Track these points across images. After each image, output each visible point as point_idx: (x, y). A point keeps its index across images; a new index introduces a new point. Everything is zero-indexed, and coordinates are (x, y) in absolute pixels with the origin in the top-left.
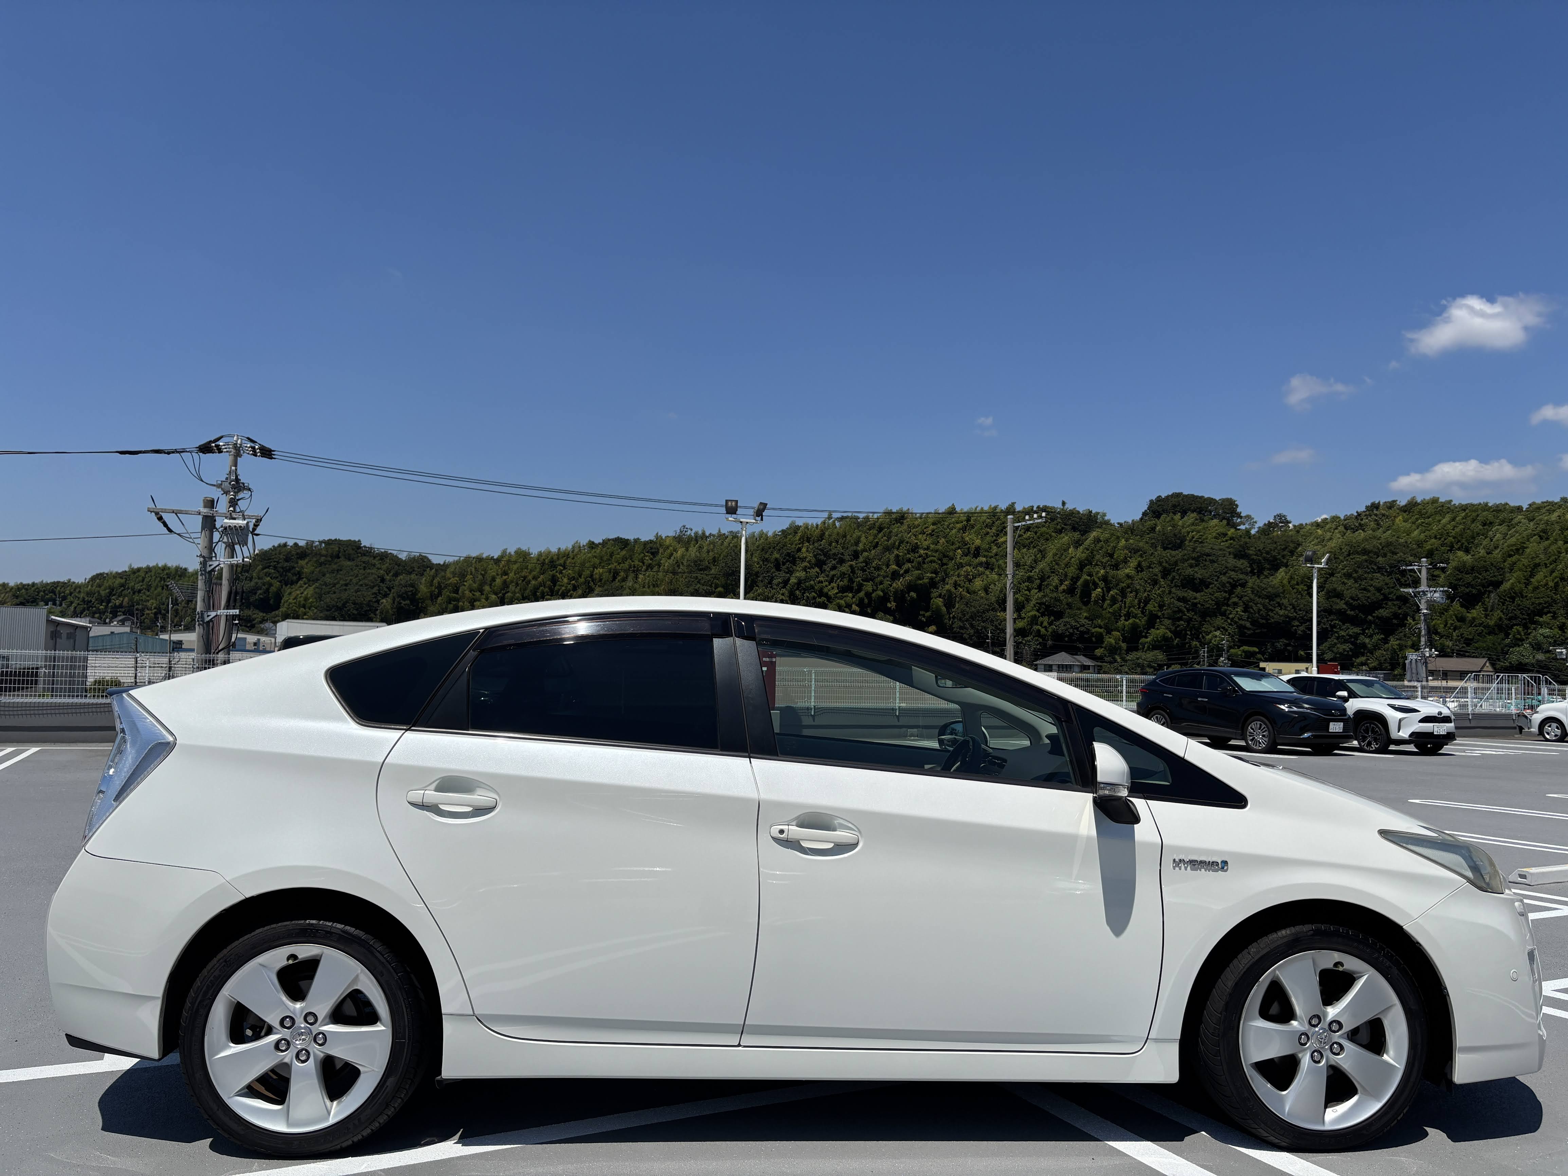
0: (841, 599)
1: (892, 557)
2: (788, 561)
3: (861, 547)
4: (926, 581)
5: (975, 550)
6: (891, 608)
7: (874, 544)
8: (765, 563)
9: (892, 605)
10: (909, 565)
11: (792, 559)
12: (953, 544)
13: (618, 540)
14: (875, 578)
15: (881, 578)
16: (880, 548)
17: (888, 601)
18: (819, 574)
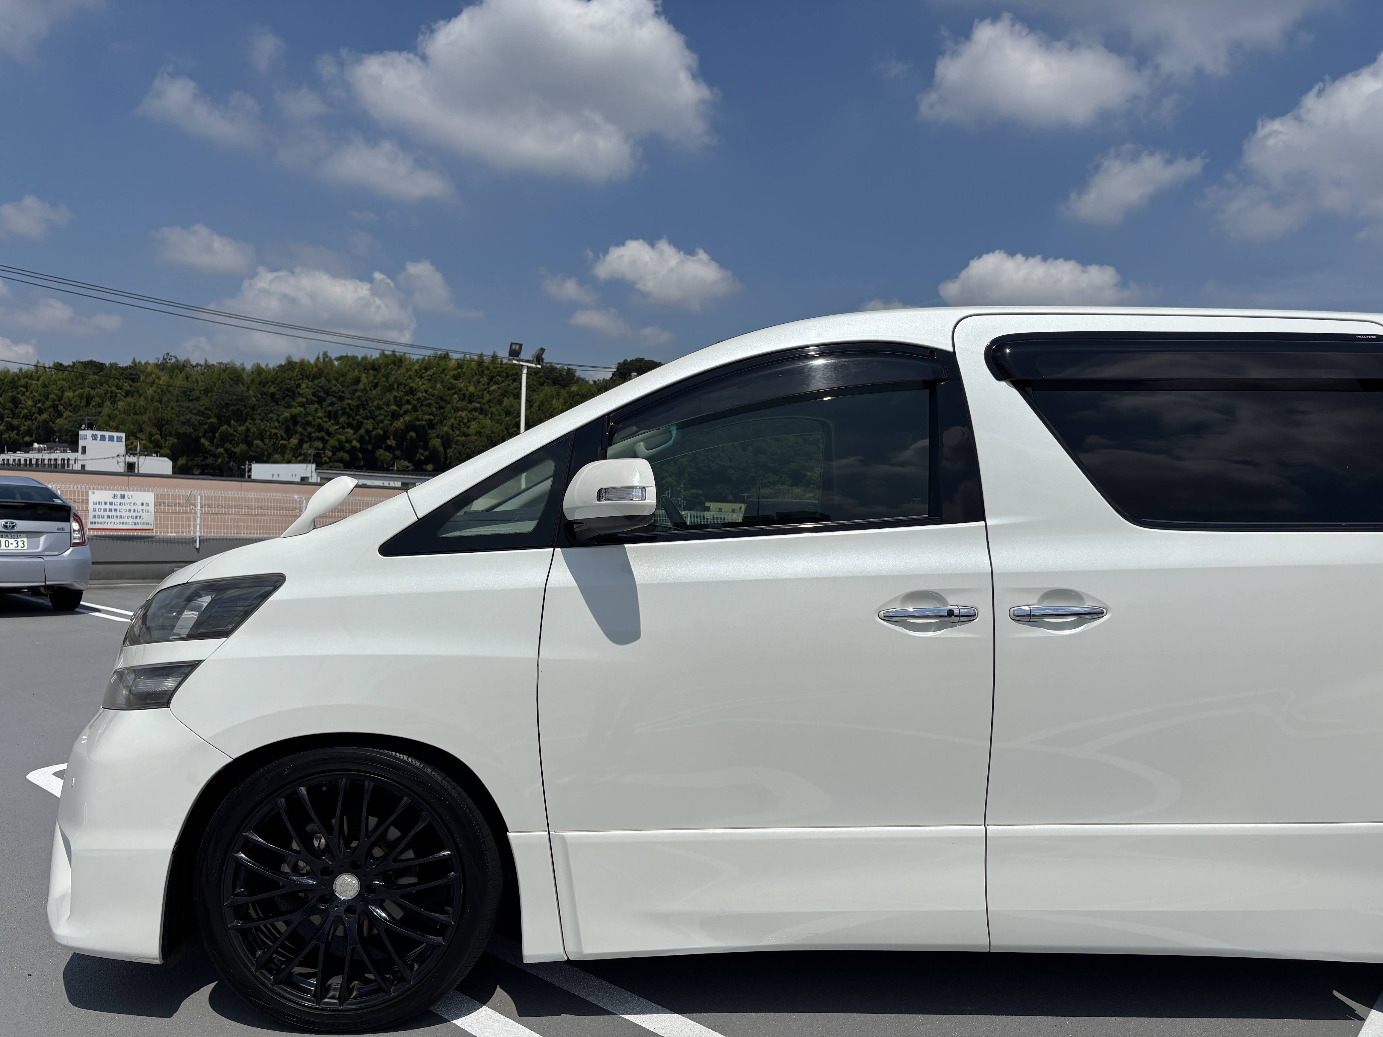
0: (342, 435)
1: (392, 398)
2: (287, 396)
3: (361, 386)
4: (424, 423)
7: (374, 385)
8: (264, 397)
9: (391, 442)
11: (291, 394)
12: (449, 389)
14: (377, 416)
15: (382, 417)
16: (379, 388)
17: (388, 438)
18: (317, 410)
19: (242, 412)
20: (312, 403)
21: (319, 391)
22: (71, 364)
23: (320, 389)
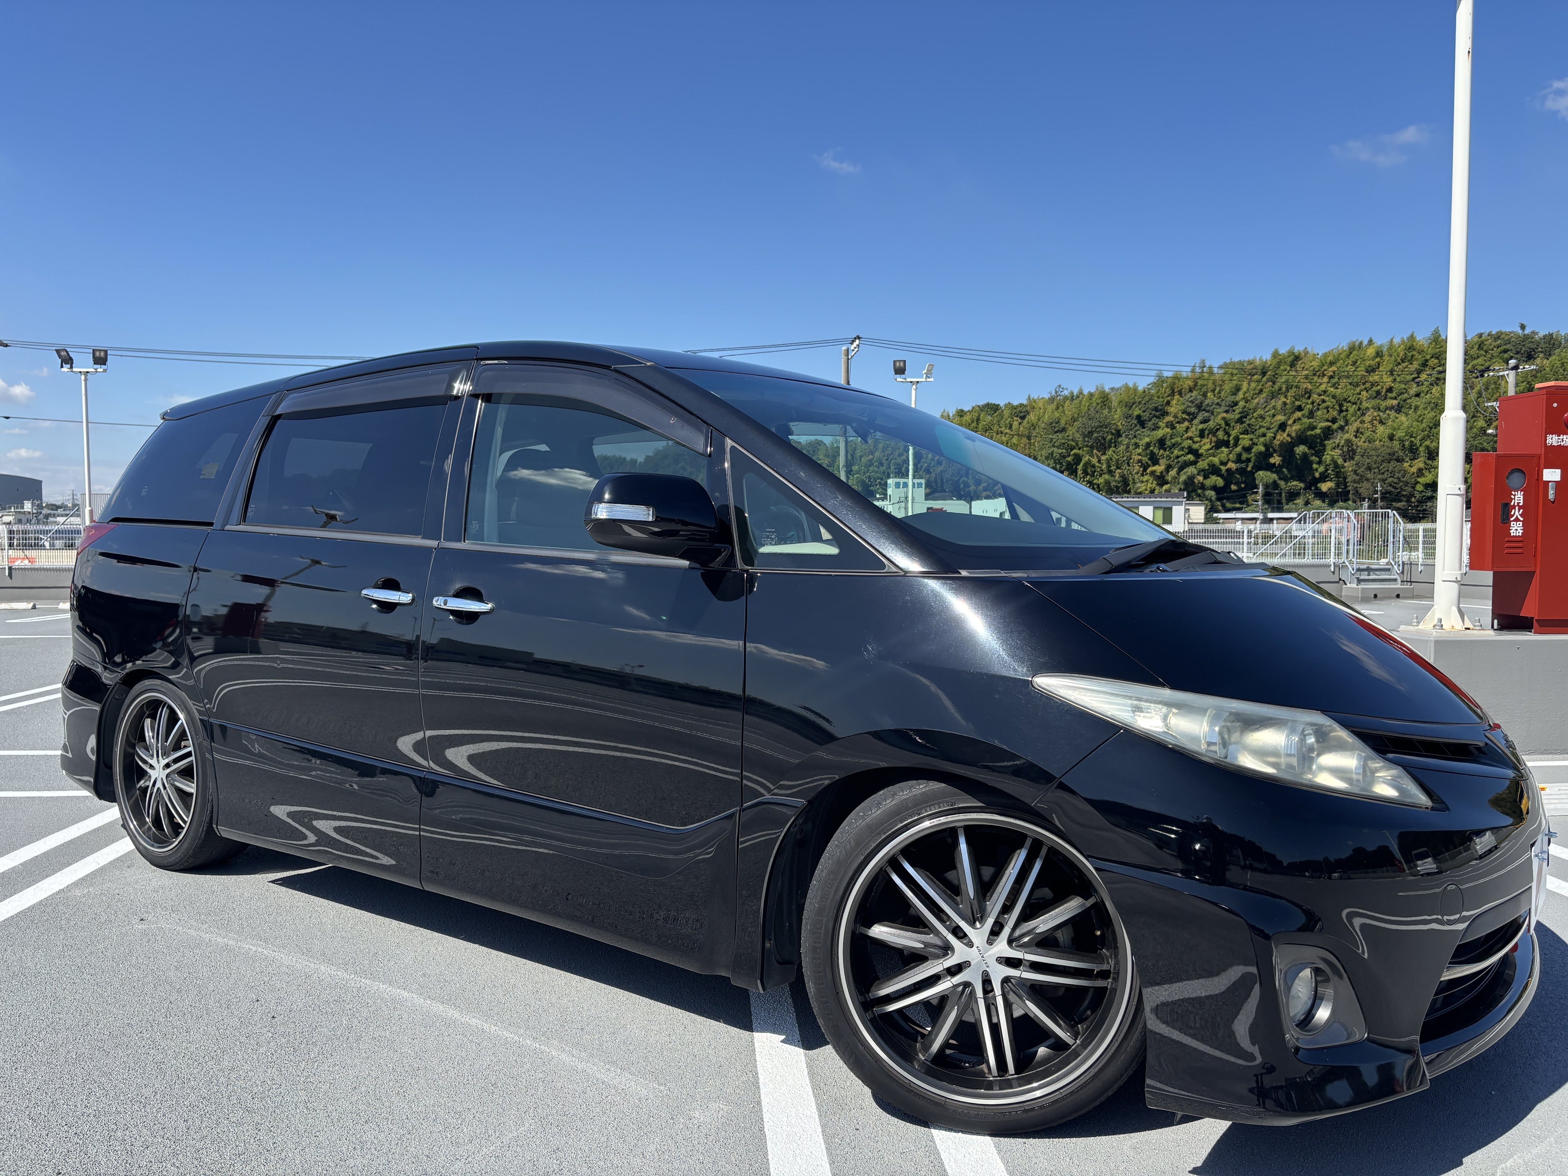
0: (1214, 456)
1: (1279, 404)
2: (1155, 416)
3: (1241, 395)
4: (1318, 431)
5: (1387, 392)
6: (1275, 463)
7: (1257, 392)
8: (1129, 420)
9: (1276, 460)
10: (1298, 414)
11: (1161, 412)
12: (1357, 385)
13: (988, 405)
14: (1256, 430)
15: (1263, 430)
16: (1264, 395)
17: (1271, 456)
18: (1188, 428)
19: (1104, 439)
20: (1184, 420)
21: (1188, 407)
22: (971, 409)
23: (1190, 404)
